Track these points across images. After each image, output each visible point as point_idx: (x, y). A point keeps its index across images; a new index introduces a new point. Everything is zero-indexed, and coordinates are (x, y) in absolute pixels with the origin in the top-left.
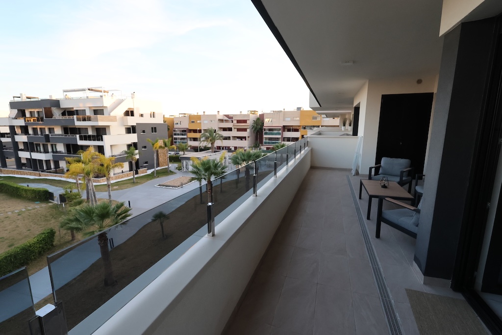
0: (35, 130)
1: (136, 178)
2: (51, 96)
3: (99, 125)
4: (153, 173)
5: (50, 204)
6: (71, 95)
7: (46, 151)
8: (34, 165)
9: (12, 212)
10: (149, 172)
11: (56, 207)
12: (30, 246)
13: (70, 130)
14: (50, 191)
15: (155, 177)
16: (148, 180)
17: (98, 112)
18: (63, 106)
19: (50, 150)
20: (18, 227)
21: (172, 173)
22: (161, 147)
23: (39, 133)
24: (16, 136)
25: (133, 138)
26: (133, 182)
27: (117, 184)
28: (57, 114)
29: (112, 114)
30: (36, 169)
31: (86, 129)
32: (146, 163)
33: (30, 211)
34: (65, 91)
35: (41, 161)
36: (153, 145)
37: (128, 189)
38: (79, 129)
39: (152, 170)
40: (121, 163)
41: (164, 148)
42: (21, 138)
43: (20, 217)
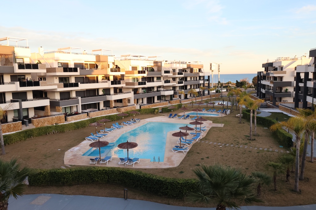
9: (258, 148)
24: (308, 82)
33: (267, 153)
42: (311, 84)
43: (257, 154)
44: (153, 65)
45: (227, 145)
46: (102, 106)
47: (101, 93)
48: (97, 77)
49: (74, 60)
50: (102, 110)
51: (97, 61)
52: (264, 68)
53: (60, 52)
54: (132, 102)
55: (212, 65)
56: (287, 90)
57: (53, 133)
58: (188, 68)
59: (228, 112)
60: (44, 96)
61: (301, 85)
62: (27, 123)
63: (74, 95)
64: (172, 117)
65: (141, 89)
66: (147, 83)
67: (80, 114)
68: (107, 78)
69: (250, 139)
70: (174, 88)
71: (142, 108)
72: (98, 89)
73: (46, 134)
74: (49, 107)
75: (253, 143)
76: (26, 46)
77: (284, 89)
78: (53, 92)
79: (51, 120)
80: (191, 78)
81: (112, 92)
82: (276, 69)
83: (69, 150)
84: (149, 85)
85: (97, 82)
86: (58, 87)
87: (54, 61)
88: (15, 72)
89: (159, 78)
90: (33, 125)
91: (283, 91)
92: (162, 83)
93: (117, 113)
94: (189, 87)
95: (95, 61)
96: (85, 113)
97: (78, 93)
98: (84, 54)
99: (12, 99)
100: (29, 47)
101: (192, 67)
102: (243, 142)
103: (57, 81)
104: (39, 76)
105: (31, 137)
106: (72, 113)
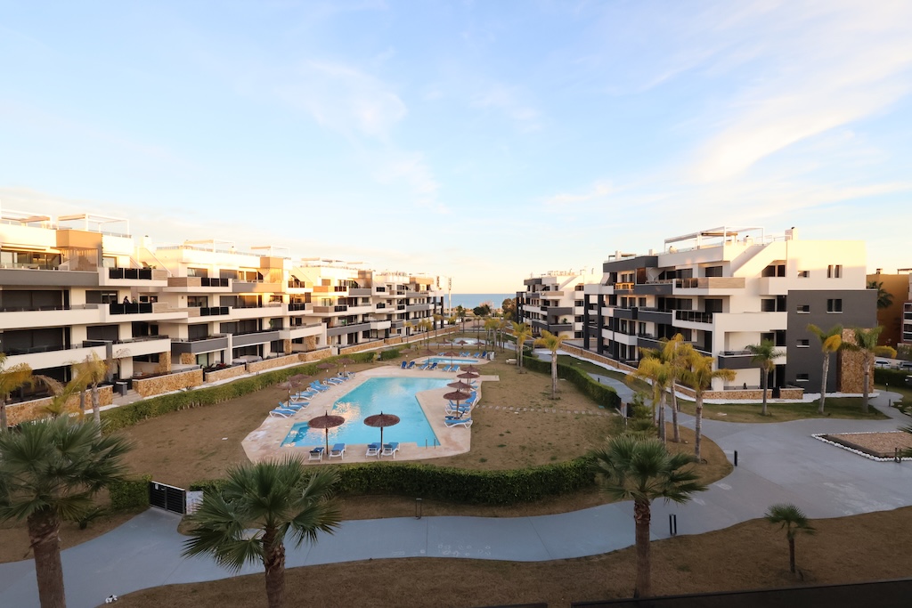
0: (624, 300)
1: (770, 405)
2: (651, 251)
3: (710, 294)
4: (816, 402)
5: (615, 414)
6: (677, 246)
7: (632, 333)
8: (615, 350)
9: (572, 412)
10: (809, 398)
11: (619, 421)
12: (564, 470)
13: (666, 303)
14: (619, 394)
15: (820, 413)
16: (799, 416)
17: (713, 271)
18: (662, 264)
19: (637, 331)
20: (569, 435)
21: (874, 413)
22: (845, 346)
23: (628, 306)
24: (603, 308)
25: (779, 321)
26: (761, 413)
27: (726, 408)
28: (652, 275)
29: (738, 274)
30: (616, 358)
31: (689, 301)
32: (804, 376)
33: (588, 417)
34: (667, 242)
35: (624, 346)
36: (824, 339)
37: (744, 425)
38: (679, 300)
39: (817, 396)
40: (730, 371)
41: (855, 349)
42: (608, 312)
43: (576, 421)
44: (357, 276)
45: (525, 409)
46: (267, 351)
47: (266, 326)
48: (260, 297)
49: (219, 265)
50: (268, 358)
51: (262, 268)
52: (526, 286)
53: (187, 247)
54: (323, 342)
55: (440, 279)
56: (565, 320)
57: (191, 407)
58: (411, 283)
59: (492, 356)
60: (149, 333)
61: (593, 312)
62: (125, 388)
63: (216, 330)
64: (408, 368)
65: (336, 319)
66: (348, 308)
67: (229, 366)
68: (278, 298)
69: (553, 397)
70: (390, 317)
71: (341, 353)
72: (261, 320)
73: (176, 410)
74: (169, 355)
75: (560, 404)
76: (125, 233)
77: (561, 319)
78: (174, 324)
79: (174, 382)
80: (415, 300)
81: (286, 324)
82: (546, 288)
83: (247, 438)
84: (351, 311)
85: (260, 305)
86: (190, 316)
87: (180, 265)
88: (100, 284)
89: (365, 300)
90: (137, 392)
91: (560, 321)
92: (371, 308)
93: (300, 363)
94: (412, 316)
95: (259, 267)
96: (241, 364)
97: (225, 327)
98: (231, 252)
99: (85, 339)
100: (130, 236)
101: (417, 282)
102: (544, 403)
103: (183, 303)
104: (141, 293)
105: (144, 418)
106: (210, 364)
